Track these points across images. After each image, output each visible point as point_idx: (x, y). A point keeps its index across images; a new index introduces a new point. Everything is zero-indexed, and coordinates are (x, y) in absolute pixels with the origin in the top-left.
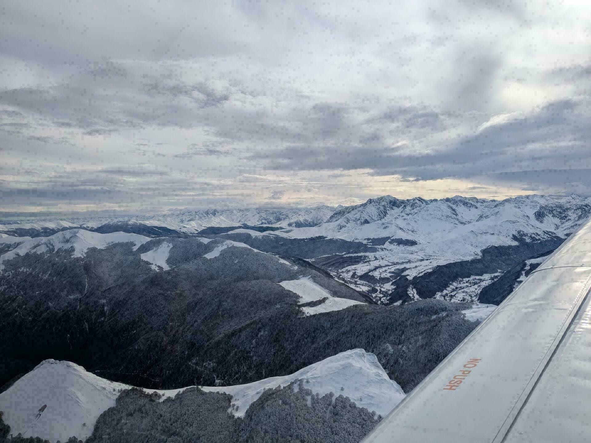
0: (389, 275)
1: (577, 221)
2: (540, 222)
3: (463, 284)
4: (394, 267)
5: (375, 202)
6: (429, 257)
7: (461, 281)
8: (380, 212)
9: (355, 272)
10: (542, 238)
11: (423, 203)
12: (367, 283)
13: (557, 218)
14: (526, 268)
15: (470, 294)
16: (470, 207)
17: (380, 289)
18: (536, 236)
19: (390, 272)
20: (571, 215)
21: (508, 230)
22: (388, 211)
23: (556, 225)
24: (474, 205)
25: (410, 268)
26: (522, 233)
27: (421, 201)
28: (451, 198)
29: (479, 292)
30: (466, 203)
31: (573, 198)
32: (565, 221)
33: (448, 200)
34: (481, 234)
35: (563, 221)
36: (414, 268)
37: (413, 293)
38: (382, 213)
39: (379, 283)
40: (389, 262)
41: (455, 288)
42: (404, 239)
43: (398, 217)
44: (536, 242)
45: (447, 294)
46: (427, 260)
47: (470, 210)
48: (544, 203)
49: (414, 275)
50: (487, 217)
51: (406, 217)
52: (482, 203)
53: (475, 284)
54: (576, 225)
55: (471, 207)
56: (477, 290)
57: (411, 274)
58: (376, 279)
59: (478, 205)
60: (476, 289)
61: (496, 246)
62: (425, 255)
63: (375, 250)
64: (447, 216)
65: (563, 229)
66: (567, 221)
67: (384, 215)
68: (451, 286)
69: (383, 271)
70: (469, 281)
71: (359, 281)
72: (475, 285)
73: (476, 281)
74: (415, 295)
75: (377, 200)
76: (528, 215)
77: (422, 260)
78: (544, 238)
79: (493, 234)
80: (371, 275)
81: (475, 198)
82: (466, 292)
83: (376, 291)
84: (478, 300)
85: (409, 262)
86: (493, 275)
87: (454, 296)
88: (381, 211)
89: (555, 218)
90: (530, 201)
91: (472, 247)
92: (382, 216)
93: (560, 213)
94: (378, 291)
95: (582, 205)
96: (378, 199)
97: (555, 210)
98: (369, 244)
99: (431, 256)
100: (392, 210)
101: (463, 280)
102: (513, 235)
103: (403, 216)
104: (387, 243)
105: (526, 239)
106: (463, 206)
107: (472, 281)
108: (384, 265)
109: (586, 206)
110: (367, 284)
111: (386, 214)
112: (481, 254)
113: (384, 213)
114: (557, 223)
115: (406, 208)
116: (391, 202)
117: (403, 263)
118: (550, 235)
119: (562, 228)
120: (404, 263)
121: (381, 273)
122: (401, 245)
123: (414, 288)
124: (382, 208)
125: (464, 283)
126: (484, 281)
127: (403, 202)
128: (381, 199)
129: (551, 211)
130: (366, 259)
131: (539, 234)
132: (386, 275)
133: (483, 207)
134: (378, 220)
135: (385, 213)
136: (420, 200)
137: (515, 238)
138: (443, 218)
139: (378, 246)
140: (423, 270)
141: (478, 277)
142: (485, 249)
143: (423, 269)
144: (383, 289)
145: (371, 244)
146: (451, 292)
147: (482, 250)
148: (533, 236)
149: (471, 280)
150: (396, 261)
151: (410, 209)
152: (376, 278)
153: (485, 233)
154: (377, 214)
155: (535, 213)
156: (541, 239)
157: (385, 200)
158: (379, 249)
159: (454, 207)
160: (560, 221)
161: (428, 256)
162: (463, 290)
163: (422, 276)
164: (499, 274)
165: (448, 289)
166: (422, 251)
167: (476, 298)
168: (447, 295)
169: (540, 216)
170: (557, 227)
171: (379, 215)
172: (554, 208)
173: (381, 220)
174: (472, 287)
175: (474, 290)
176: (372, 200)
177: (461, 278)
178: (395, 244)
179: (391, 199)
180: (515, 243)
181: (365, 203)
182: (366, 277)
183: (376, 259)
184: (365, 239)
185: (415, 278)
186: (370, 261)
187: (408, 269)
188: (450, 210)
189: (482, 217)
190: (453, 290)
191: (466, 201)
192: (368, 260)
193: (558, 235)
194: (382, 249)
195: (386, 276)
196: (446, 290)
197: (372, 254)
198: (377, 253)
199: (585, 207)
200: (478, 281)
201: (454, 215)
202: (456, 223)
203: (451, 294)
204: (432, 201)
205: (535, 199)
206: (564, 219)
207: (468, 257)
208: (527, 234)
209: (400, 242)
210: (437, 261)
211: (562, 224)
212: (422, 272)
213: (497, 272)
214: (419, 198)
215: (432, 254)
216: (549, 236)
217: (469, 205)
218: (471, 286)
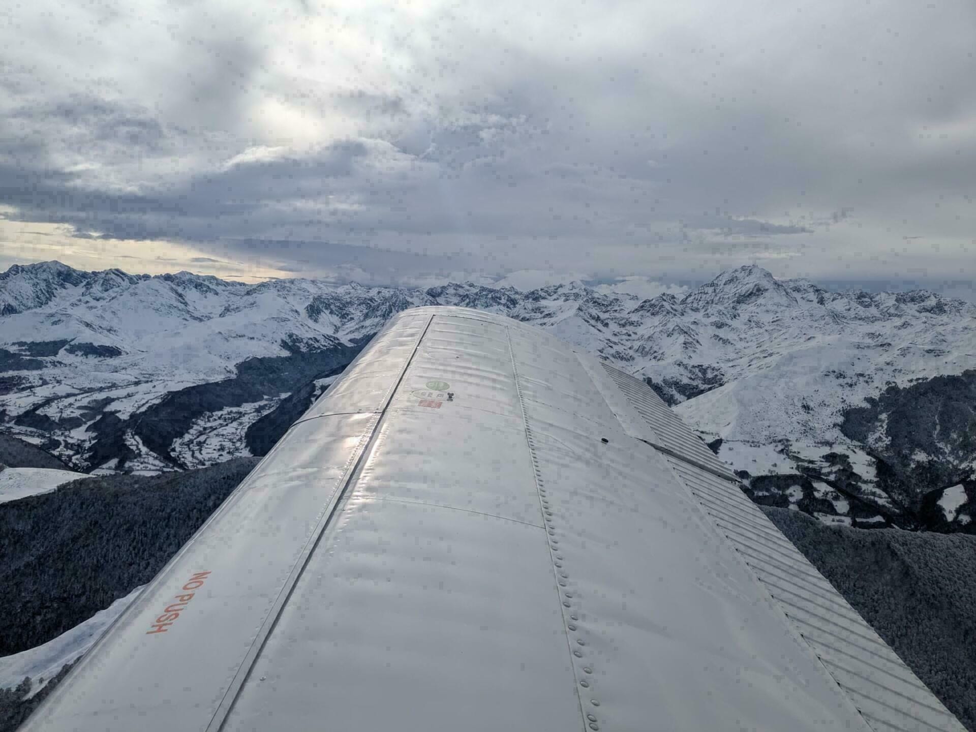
0: (77, 413)
1: (363, 321)
2: (315, 321)
3: (213, 421)
4: (87, 396)
5: (26, 272)
6: (149, 378)
7: (209, 417)
8: (40, 292)
9: (5, 410)
10: (322, 345)
11: (124, 280)
12: (35, 430)
13: (336, 316)
14: (315, 393)
15: (229, 437)
16: (207, 291)
17: (64, 440)
18: (313, 343)
19: (79, 408)
20: (353, 312)
21: (274, 332)
22: (54, 291)
23: (335, 326)
24: (213, 289)
25: (118, 399)
26: (295, 337)
27: (121, 277)
28: (174, 275)
29: (243, 434)
30: (200, 285)
31: (353, 288)
32: (346, 320)
33: (168, 278)
34: (234, 337)
35: (344, 320)
36: (125, 397)
37: (135, 443)
38: (43, 293)
39: (60, 429)
40: (73, 388)
41: (202, 429)
42: (96, 344)
43: (79, 303)
44: (315, 352)
45: (191, 441)
46: (147, 382)
47: (206, 297)
48: (315, 292)
49: (131, 410)
50: (237, 309)
51: (93, 303)
52: (225, 286)
53: (234, 420)
54: (363, 326)
55: (208, 293)
56: (239, 431)
57: (124, 409)
58: (54, 421)
59: (219, 289)
60: (237, 429)
61: (259, 357)
62: (142, 374)
63: (39, 366)
64: (170, 306)
65: (345, 333)
66: (349, 321)
67: (47, 298)
68: (195, 427)
69: (66, 407)
70: (222, 415)
71: (14, 426)
72: (234, 423)
73: (233, 415)
74: (141, 446)
75: (30, 269)
76: (298, 310)
77: (137, 383)
78: (325, 346)
79: (253, 338)
80: (42, 414)
81: (213, 278)
82: (223, 435)
83: (57, 444)
84: (246, 447)
85: (114, 386)
86: (257, 405)
87: (204, 442)
88: (41, 290)
89: (333, 315)
90: (296, 288)
91: (221, 361)
92: (43, 299)
93: (341, 309)
94: (60, 444)
95: (366, 299)
96: (33, 266)
97: (332, 303)
98: (24, 353)
99: (153, 375)
100: (64, 290)
101: (213, 416)
102: (283, 341)
103: (87, 302)
104: (62, 352)
105: (301, 347)
106: (194, 289)
107: (227, 416)
108: (64, 394)
109: (371, 301)
110: (36, 433)
111: (51, 297)
112: (235, 371)
113: (46, 294)
114: (335, 324)
115: (91, 287)
116: (60, 274)
117: (101, 389)
118: (332, 341)
119: (343, 330)
120: (104, 388)
121: (61, 409)
122: (90, 356)
123: (135, 434)
124: (43, 285)
125: (215, 420)
126: (246, 416)
127: (84, 275)
128: (40, 268)
129: (328, 306)
130: (24, 384)
131: (318, 339)
132: (72, 412)
133: (226, 293)
134: (35, 307)
135: (50, 295)
136: (119, 273)
137: (284, 345)
138: (162, 308)
139: (45, 358)
140: (144, 401)
141: (235, 409)
142: (242, 362)
143: (143, 399)
144: (70, 441)
145: (28, 353)
146: (198, 437)
147: (237, 364)
148: (311, 342)
149: (226, 414)
150: (87, 385)
151: (100, 289)
152: (54, 418)
153: (240, 336)
154: (34, 295)
155: (307, 307)
156: (321, 347)
157: (48, 270)
158: (47, 363)
159: (180, 290)
160: (340, 320)
161: (147, 376)
162: (215, 432)
163: (146, 411)
164: (266, 402)
165: (191, 431)
166: (135, 367)
167: (241, 444)
168: (192, 443)
169: (314, 311)
170: (337, 330)
171: (38, 297)
172: (331, 301)
173: (41, 307)
174: (229, 425)
175: (234, 431)
176: (20, 269)
177: (209, 411)
178: (80, 353)
179: (59, 268)
180: (285, 354)
181: (5, 273)
182: (30, 418)
183: (45, 383)
184: (14, 344)
185: (133, 416)
186: (33, 387)
187: (113, 400)
188: (174, 295)
189: (228, 310)
190: (201, 433)
191: (198, 281)
192: (28, 385)
193: (342, 342)
194: (54, 364)
195: (73, 415)
196: (188, 433)
197: (36, 372)
198: (45, 371)
199: (369, 302)
200: (237, 416)
201: (182, 305)
202: (186, 318)
203: (198, 440)
204: (139, 277)
205: (304, 285)
206: (346, 318)
207: (216, 376)
208: (302, 339)
209: (90, 350)
210: (165, 384)
211: (343, 325)
212: (144, 405)
213: (262, 399)
214: (117, 270)
215: (154, 373)
216: (331, 343)
217: (205, 289)
218: (227, 425)
